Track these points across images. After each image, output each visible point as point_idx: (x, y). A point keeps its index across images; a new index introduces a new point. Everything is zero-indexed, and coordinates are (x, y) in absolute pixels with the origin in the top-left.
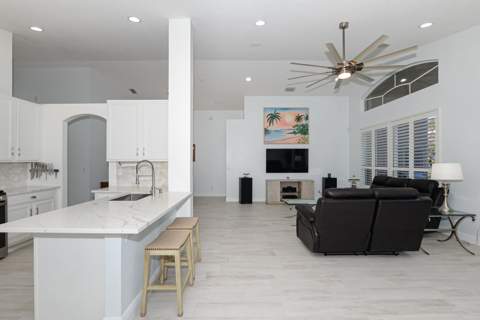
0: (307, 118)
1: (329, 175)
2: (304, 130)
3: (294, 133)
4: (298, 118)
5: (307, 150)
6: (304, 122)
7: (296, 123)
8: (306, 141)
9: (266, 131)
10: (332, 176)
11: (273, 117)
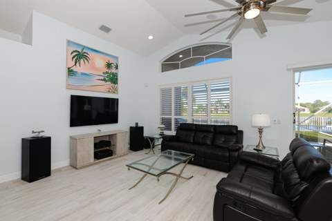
0: (117, 67)
1: (137, 124)
2: (114, 79)
3: (104, 80)
4: (109, 65)
5: (118, 99)
6: (114, 71)
7: (106, 70)
8: (115, 91)
9: (70, 72)
10: (140, 125)
11: (80, 56)
